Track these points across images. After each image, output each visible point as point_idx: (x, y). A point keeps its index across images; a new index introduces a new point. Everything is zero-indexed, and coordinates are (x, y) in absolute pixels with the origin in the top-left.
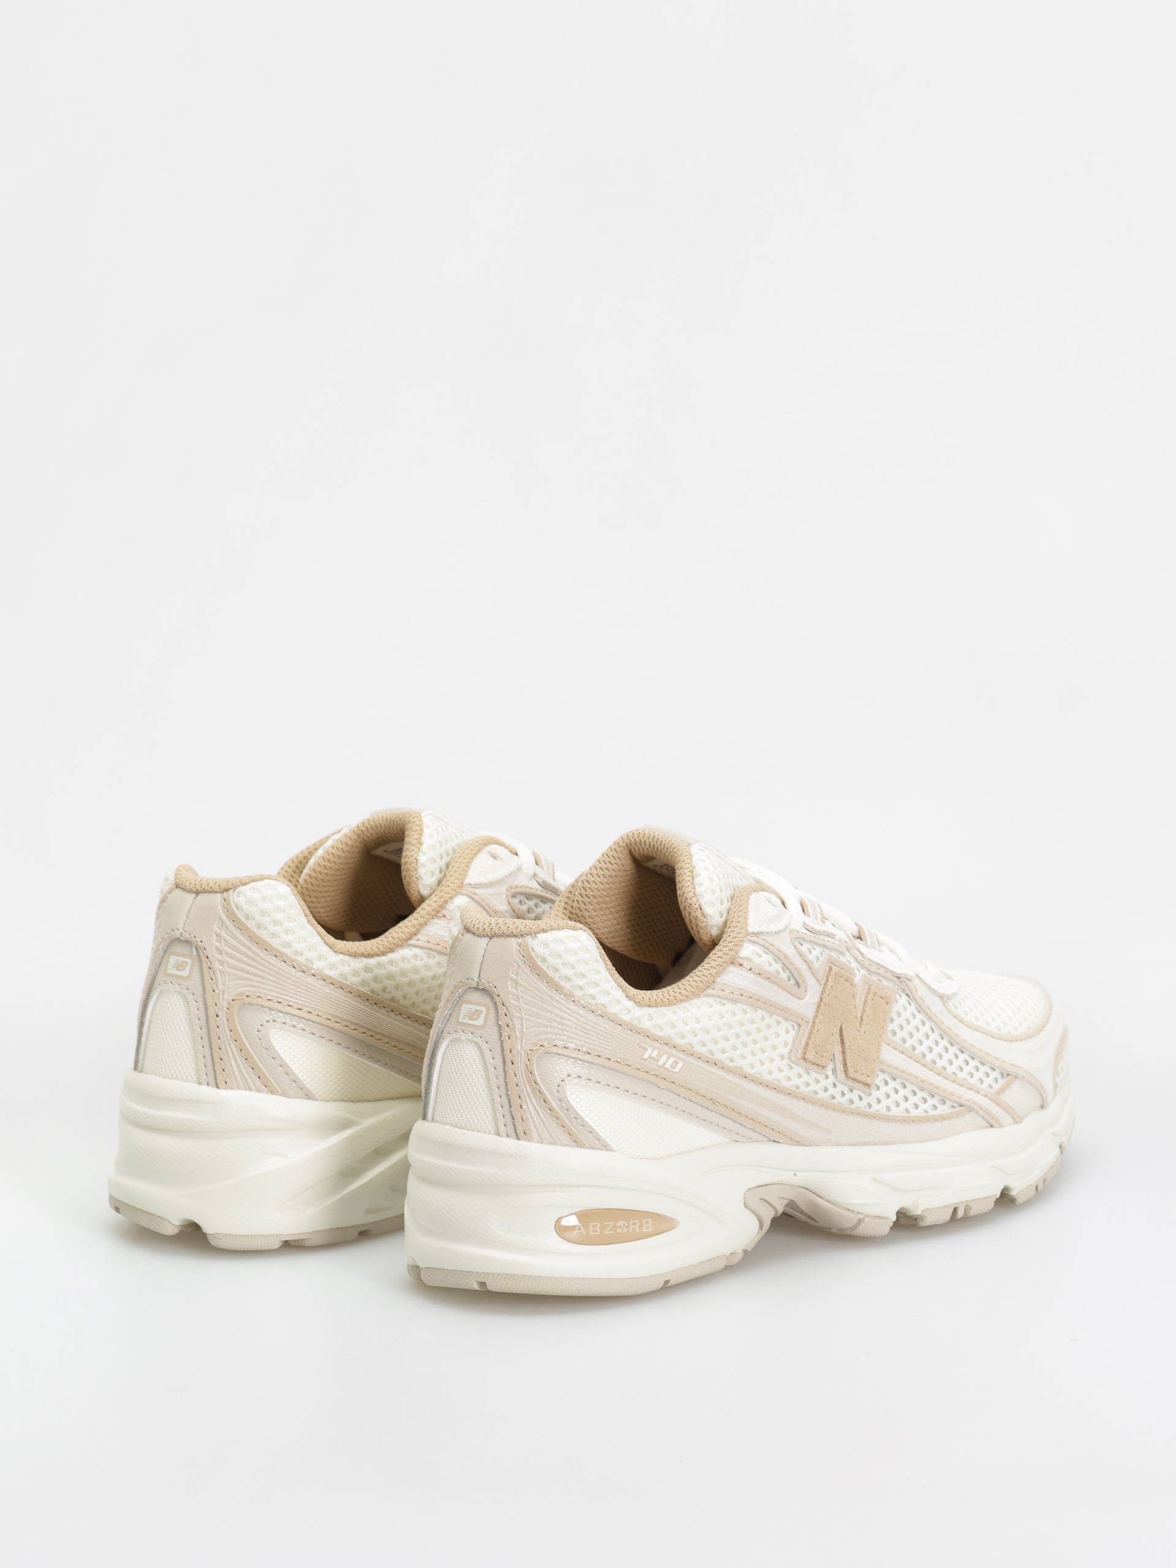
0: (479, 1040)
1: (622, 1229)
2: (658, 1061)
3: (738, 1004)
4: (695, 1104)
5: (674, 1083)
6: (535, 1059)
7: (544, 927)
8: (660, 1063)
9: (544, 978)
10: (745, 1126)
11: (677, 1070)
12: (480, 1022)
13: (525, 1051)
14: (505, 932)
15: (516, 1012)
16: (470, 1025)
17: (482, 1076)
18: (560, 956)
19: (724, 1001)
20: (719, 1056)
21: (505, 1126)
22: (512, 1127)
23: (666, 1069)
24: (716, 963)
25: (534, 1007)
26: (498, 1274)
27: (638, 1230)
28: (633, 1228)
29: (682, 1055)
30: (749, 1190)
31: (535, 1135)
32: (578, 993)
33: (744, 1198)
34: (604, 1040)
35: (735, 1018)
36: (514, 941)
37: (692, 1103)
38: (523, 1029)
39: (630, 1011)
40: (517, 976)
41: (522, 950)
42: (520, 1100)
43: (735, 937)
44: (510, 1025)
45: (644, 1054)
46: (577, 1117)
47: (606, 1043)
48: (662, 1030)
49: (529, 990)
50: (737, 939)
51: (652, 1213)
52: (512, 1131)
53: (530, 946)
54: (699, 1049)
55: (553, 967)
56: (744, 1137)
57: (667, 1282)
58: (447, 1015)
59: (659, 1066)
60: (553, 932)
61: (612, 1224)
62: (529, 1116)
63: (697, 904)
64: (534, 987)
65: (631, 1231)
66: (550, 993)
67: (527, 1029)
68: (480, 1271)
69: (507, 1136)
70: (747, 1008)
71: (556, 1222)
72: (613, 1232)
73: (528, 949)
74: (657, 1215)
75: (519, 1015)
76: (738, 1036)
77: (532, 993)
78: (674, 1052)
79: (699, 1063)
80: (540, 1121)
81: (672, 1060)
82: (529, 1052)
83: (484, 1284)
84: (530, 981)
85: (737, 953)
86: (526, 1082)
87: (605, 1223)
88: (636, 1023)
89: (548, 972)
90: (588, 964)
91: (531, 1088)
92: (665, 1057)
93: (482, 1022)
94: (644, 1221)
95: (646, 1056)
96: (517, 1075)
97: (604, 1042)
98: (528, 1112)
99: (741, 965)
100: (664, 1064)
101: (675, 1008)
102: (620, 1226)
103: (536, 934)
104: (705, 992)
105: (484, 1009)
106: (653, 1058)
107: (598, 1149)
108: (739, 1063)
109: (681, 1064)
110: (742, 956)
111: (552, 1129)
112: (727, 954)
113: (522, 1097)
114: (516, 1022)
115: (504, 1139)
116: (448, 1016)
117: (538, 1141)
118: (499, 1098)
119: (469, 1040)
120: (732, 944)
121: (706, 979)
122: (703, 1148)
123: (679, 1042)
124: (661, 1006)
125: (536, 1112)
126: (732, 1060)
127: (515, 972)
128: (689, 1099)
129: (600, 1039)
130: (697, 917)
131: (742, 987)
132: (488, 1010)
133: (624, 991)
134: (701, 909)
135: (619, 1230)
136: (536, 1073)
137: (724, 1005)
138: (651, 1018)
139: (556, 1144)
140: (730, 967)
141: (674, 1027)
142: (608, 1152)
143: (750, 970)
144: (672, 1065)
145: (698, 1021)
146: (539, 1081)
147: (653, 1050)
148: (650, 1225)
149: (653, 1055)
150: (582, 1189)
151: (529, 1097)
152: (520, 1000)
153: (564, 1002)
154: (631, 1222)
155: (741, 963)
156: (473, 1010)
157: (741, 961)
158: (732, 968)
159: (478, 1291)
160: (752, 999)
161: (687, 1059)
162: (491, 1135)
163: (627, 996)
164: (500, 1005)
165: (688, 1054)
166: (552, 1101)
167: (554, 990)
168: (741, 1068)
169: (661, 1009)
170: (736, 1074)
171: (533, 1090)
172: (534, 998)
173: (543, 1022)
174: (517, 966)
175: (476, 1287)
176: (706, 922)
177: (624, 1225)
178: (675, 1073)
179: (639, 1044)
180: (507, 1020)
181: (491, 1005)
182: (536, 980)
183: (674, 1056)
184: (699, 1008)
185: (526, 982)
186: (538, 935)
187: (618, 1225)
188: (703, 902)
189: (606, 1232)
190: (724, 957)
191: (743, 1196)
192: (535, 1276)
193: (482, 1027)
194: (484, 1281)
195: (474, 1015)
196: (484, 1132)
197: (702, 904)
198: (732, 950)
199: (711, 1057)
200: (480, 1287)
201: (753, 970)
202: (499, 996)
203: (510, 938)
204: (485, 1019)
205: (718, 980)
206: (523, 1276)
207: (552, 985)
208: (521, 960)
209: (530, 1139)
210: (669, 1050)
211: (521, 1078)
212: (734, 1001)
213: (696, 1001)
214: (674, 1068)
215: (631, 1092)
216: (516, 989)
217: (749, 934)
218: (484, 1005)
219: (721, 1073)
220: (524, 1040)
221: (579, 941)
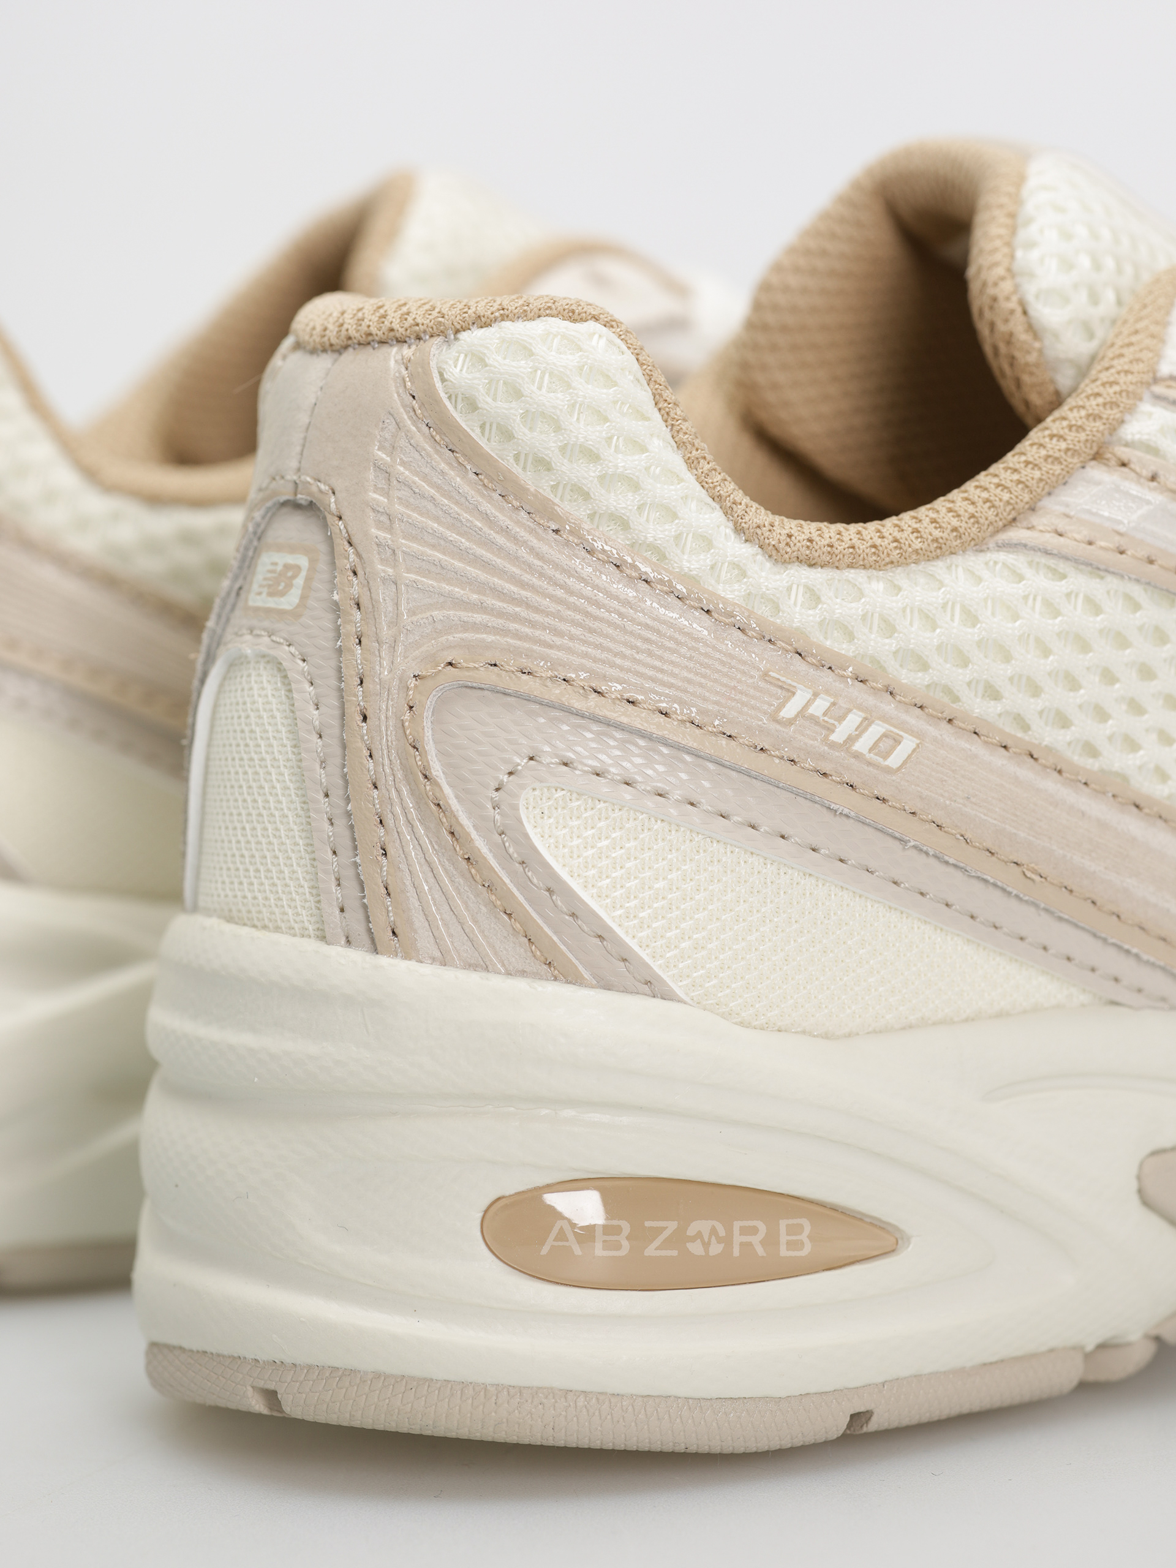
0: (283, 653)
1: (706, 1245)
2: (831, 730)
3: (1109, 578)
4: (958, 874)
5: (884, 800)
6: (430, 703)
7: (481, 311)
8: (838, 736)
9: (470, 460)
10: (1137, 957)
11: (894, 760)
12: (290, 601)
13: (401, 680)
14: (374, 330)
15: (383, 561)
16: (268, 611)
17: (288, 760)
18: (517, 394)
19: (1062, 566)
20: (1046, 735)
21: (342, 910)
22: (360, 916)
23: (857, 756)
24: (1043, 452)
25: (433, 547)
26: (310, 1367)
27: (760, 1251)
28: (742, 1244)
29: (913, 719)
30: (1155, 1153)
31: (424, 941)
32: (570, 508)
33: (1139, 1178)
34: (650, 654)
35: (1099, 618)
36: (394, 354)
37: (951, 870)
38: (398, 615)
39: (744, 574)
40: (391, 454)
41: (411, 376)
42: (381, 831)
43: (1112, 384)
44: (365, 602)
45: (782, 706)
46: (554, 887)
47: (658, 664)
48: (851, 636)
49: (423, 496)
50: (1117, 388)
51: (811, 1202)
52: (358, 928)
53: (433, 364)
54: (978, 707)
55: (499, 426)
56: (1140, 991)
57: (858, 1418)
58: (228, 594)
59: (833, 745)
60: (507, 324)
61: (672, 1226)
62: (408, 883)
63: (1015, 298)
64: (438, 488)
65: (736, 1252)
66: (486, 507)
67: (412, 612)
68: (262, 1357)
69: (348, 942)
70: (1137, 591)
71: (486, 1212)
72: (675, 1253)
73: (427, 373)
74: (834, 1208)
75: (390, 571)
76: (1109, 677)
77: (430, 506)
78: (889, 707)
79: (975, 747)
80: (438, 895)
81: (876, 730)
82: (412, 683)
83: (271, 1396)
84: (427, 470)
85: (1113, 430)
86: (399, 775)
87: (648, 1224)
88: (763, 611)
89: (482, 443)
90: (606, 420)
91: (412, 792)
92: (854, 719)
93: (296, 601)
94: (783, 1224)
95: (789, 711)
96: (374, 753)
97: (649, 660)
98: (403, 866)
99: (1124, 465)
100: (851, 740)
101: (899, 576)
102: (699, 1235)
103: (457, 332)
104: (1003, 537)
105: (303, 562)
106: (813, 719)
107: (626, 991)
108: (1116, 760)
109: (908, 744)
110: (1129, 437)
111: (475, 922)
112: (1080, 428)
113: (389, 821)
114: (383, 594)
115: (338, 953)
116: (233, 594)
117: (434, 960)
118: (326, 825)
119: (264, 656)
120: (1100, 400)
121: (1006, 496)
122: (1000, 1015)
123: (906, 677)
124: (851, 566)
125: (426, 868)
126: (1091, 750)
127: (387, 445)
128: (935, 856)
129: (639, 651)
130: (1011, 334)
131: (1122, 528)
132: (313, 562)
133: (728, 512)
134: (1025, 313)
135: (696, 1248)
136: (430, 748)
137: (1063, 577)
138: (814, 597)
139: (487, 969)
140: (1088, 469)
141: (889, 628)
142: (657, 1002)
143: (1153, 478)
144: (876, 744)
145: (971, 618)
146: (437, 770)
147: (816, 695)
148: (804, 1237)
149: (811, 710)
150: (568, 1113)
151: (409, 822)
152: (397, 525)
153: (523, 534)
154: (737, 1225)
155: (1125, 458)
156: (279, 568)
157: (1123, 453)
158: (1096, 472)
159: (259, 1416)
160: (1154, 567)
161: (931, 730)
162: (305, 940)
163: (739, 530)
164: (341, 544)
165: (935, 719)
166: (474, 835)
167: (496, 496)
168: (1125, 778)
169: (851, 574)
170: (1104, 793)
171: (420, 799)
172: (436, 519)
173: (457, 591)
174: (392, 427)
175: (258, 1406)
176: (1041, 351)
177: (713, 1231)
178: (888, 770)
179: (766, 674)
180: (356, 588)
181: (323, 548)
182: (443, 466)
183: (885, 719)
184: (979, 580)
185: (417, 474)
186: (464, 336)
187: (691, 1231)
188: (1030, 290)
189: (651, 1251)
190: (1071, 436)
191: (1134, 1170)
192: (413, 1378)
193: (295, 614)
194: (271, 1386)
195: (279, 583)
196: (291, 931)
197: (1030, 298)
198: (1096, 417)
199: (1020, 735)
200: (271, 1409)
201: (1162, 479)
202: (340, 518)
203: (385, 349)
204: (304, 588)
205: (1047, 503)
206: (377, 1375)
207: (492, 480)
208: (404, 406)
209: (408, 953)
210: (870, 700)
211: (386, 762)
212: (1097, 569)
213: (974, 561)
214: (886, 755)
215: (736, 818)
216: (387, 495)
217: (1163, 380)
218: (306, 551)
219: (1051, 785)
220: (400, 649)
221: (580, 349)
